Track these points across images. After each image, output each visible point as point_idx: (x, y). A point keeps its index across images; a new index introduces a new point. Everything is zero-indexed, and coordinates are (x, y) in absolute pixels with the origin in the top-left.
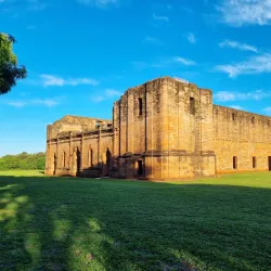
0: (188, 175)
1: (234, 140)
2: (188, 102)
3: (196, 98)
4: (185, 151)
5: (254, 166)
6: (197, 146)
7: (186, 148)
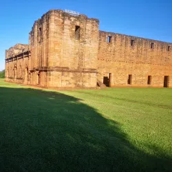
0: (70, 86)
1: (131, 62)
2: (74, 29)
3: (81, 26)
4: (67, 68)
5: (149, 83)
6: (80, 65)
7: (69, 65)
